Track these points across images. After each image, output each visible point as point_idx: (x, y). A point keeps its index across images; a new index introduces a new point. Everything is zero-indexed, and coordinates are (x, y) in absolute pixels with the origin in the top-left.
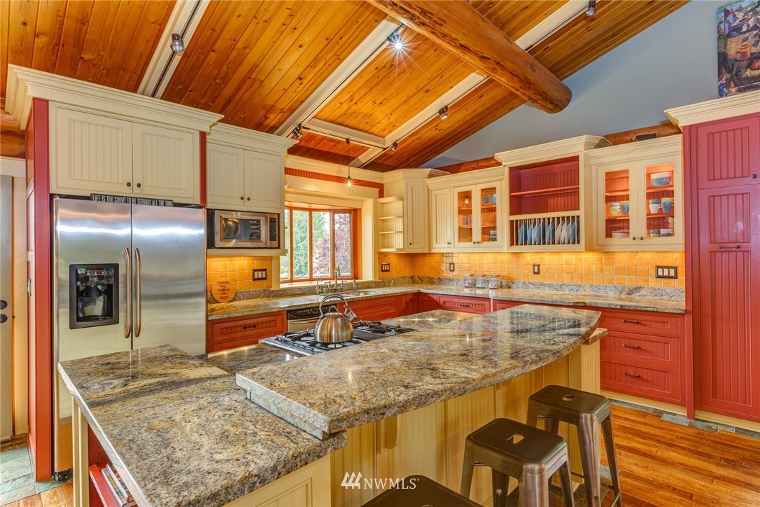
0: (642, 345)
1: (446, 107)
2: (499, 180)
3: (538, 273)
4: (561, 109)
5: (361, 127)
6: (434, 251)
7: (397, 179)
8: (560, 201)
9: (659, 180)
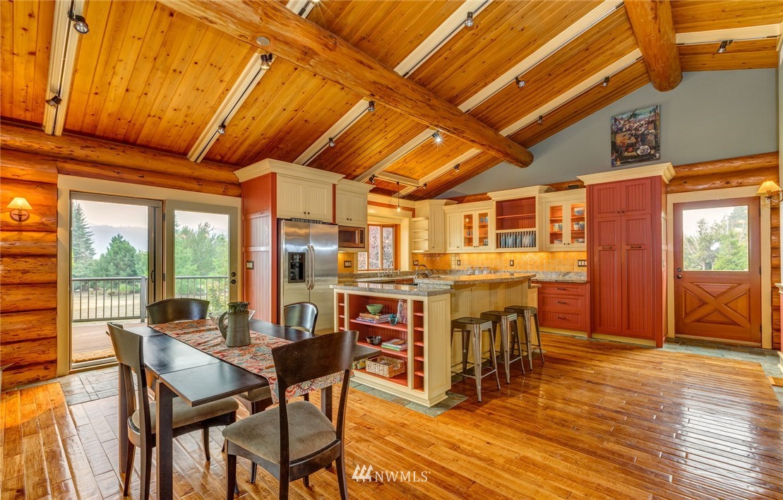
0: (566, 301)
1: (459, 165)
2: (490, 209)
3: (513, 265)
4: (528, 166)
5: (406, 175)
6: (448, 252)
7: (424, 206)
8: (526, 222)
9: (578, 212)
